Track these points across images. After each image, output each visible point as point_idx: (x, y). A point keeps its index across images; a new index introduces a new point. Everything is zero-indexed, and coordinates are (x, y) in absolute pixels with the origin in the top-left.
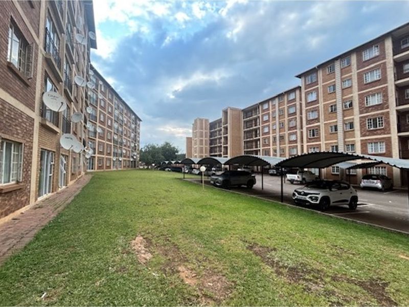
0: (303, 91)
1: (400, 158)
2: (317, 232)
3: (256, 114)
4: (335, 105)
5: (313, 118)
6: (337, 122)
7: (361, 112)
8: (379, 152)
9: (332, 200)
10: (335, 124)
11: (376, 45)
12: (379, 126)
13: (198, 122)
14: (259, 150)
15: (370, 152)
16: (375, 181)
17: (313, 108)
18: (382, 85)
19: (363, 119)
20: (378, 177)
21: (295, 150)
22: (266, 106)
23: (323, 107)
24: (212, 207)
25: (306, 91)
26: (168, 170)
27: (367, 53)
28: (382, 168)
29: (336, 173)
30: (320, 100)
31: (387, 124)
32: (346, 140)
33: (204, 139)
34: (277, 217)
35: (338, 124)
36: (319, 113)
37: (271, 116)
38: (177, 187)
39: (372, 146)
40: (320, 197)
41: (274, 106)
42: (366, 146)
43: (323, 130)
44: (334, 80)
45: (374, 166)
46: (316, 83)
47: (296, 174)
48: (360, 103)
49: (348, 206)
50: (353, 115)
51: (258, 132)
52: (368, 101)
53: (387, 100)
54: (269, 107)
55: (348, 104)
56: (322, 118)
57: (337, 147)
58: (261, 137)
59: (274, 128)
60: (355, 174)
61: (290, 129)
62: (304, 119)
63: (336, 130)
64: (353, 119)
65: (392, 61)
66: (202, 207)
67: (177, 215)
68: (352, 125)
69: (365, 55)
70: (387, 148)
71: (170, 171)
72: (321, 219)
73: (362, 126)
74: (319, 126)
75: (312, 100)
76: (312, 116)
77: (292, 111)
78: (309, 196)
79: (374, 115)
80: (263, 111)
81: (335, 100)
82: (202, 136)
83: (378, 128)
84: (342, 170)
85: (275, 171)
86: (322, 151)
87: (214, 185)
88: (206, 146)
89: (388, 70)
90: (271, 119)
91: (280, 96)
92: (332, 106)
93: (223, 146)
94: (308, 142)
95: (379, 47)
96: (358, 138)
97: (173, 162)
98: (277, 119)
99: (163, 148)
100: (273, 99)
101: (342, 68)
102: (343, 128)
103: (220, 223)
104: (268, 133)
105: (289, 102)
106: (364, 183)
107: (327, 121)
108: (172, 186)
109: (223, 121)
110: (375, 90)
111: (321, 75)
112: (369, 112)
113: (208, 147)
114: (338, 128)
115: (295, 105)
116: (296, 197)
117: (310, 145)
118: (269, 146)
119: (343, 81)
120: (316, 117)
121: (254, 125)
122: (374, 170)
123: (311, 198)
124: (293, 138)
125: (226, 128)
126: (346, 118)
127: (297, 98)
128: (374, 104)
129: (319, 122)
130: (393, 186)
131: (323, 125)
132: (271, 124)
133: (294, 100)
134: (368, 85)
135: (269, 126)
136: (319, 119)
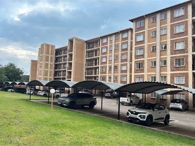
0: (134, 33)
1: (193, 88)
2: (148, 142)
3: (97, 46)
4: (156, 46)
5: (140, 54)
6: (156, 59)
7: (172, 54)
8: (181, 83)
9: (154, 118)
10: (155, 61)
11: (183, 7)
12: (182, 65)
13: (45, 47)
14: (98, 76)
15: (175, 82)
16: (179, 104)
17: (140, 47)
18: (185, 36)
19: (173, 59)
20: (180, 101)
21: (125, 78)
22: (105, 41)
23: (147, 46)
24: (64, 125)
25: (136, 33)
26: (11, 91)
27: (177, 12)
28: (182, 94)
29: (153, 97)
30: (145, 41)
31: (186, 63)
32: (162, 73)
33: (49, 63)
34: (117, 132)
35: (157, 61)
36: (144, 50)
37: (108, 49)
38: (25, 107)
39: (177, 78)
40: (146, 115)
41: (111, 41)
42: (173, 79)
43: (147, 64)
44: (156, 27)
45: (178, 93)
46: (143, 28)
47: (126, 97)
48: (171, 47)
49: (163, 123)
50: (166, 55)
51: (98, 61)
52: (176, 46)
53: (187, 47)
54: (107, 41)
55: (164, 46)
56: (146, 55)
57: (155, 77)
58: (100, 66)
59: (111, 59)
60: (166, 98)
61: (122, 61)
62: (133, 55)
63: (155, 65)
64: (166, 58)
65: (191, 21)
66: (54, 125)
67: (33, 133)
68: (165, 62)
69: (175, 13)
70: (186, 81)
71: (13, 92)
72: (148, 132)
73: (172, 63)
74: (143, 61)
75: (140, 40)
76: (139, 53)
77: (125, 47)
78: (139, 115)
79: (179, 57)
80: (103, 44)
81: (155, 42)
82: (47, 60)
83: (181, 66)
84: (158, 95)
85: (109, 94)
86: (145, 81)
87: (62, 105)
88: (51, 70)
89: (189, 26)
90: (108, 51)
91: (116, 34)
92: (153, 47)
93: (67, 71)
94: (135, 73)
95: (184, 9)
96: (168, 72)
97: (18, 83)
98: (113, 52)
99: (7, 69)
100: (111, 35)
101: (161, 19)
102: (160, 64)
103: (75, 139)
104: (105, 63)
105: (123, 39)
106: (172, 105)
107: (150, 57)
108: (19, 106)
109: (68, 49)
110: (180, 39)
111: (147, 22)
112: (176, 54)
113: (53, 70)
114: (157, 63)
115: (127, 43)
116: (129, 116)
117: (137, 75)
118: (106, 74)
119: (161, 29)
120: (142, 54)
121: (94, 55)
122: (177, 96)
123: (140, 116)
124: (124, 68)
125: (71, 55)
126: (162, 57)
127: (129, 37)
128: (180, 49)
129: (144, 57)
130: (188, 108)
131: (147, 60)
132: (108, 56)
133: (127, 38)
134: (177, 35)
135: (106, 57)
136: (144, 56)
